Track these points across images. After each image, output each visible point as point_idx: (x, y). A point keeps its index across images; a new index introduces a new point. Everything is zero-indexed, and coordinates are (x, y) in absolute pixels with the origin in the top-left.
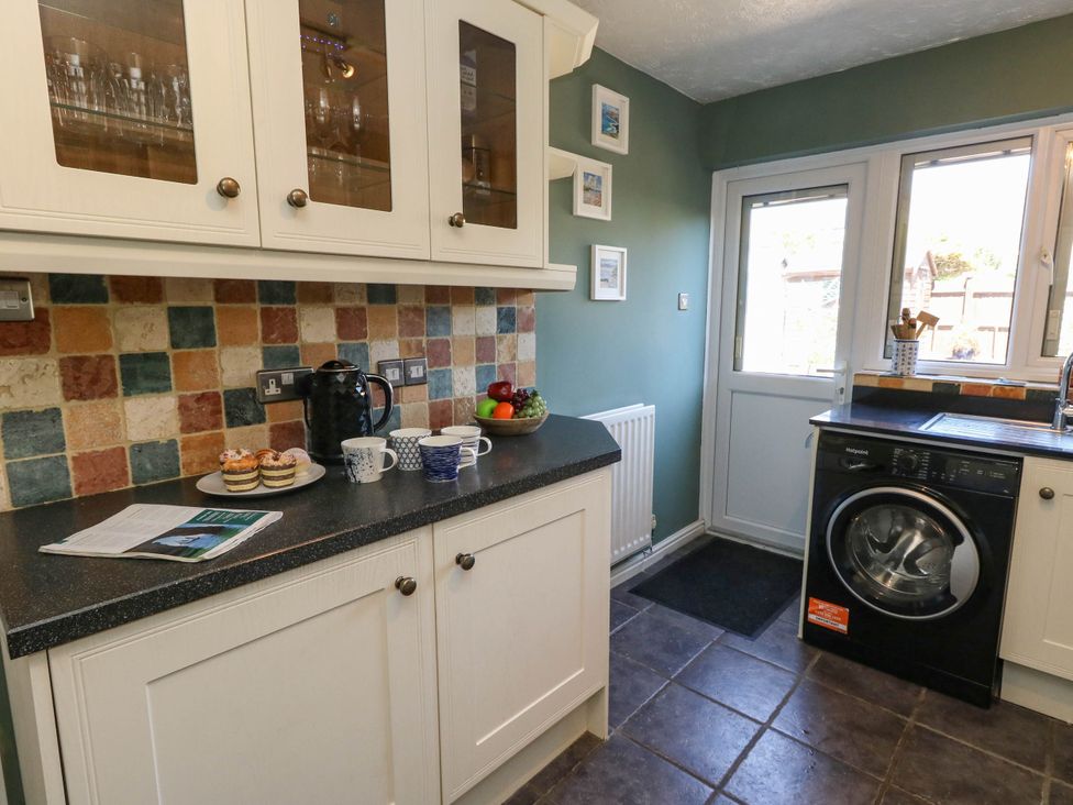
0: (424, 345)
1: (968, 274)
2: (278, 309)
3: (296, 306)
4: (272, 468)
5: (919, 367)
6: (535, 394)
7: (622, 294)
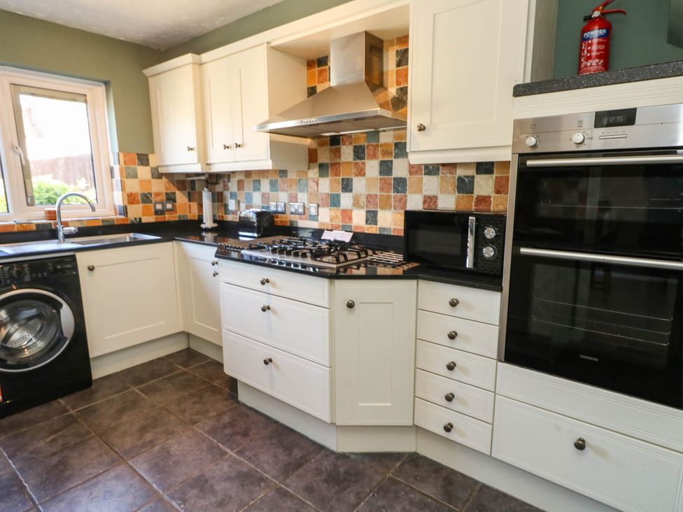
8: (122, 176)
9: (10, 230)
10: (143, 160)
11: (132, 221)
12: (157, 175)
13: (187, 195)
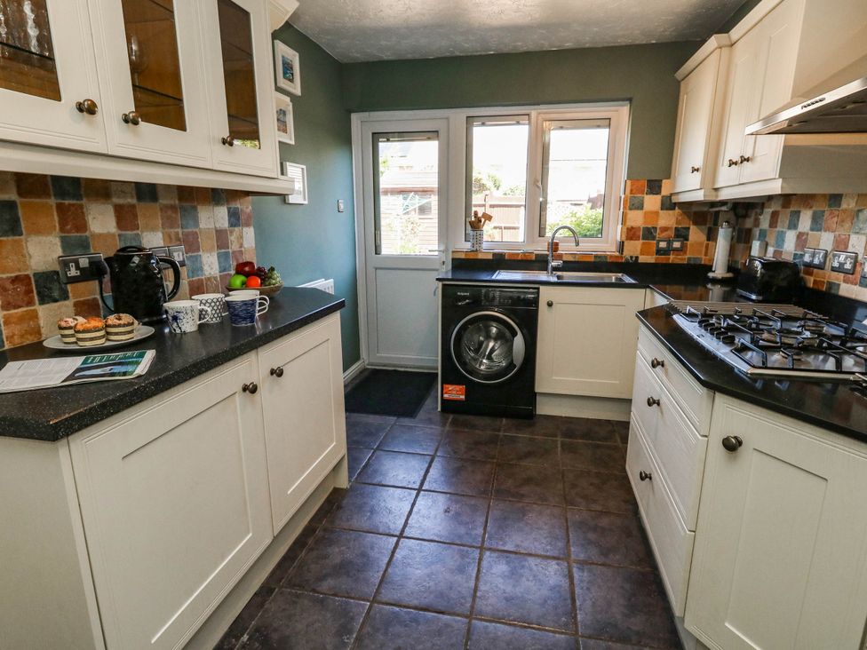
0: (180, 235)
1: (487, 192)
2: (70, 205)
3: (84, 201)
4: (115, 326)
5: (484, 246)
6: (272, 269)
7: (305, 200)
8: (624, 208)
9: (515, 258)
10: (654, 187)
11: (627, 259)
12: (668, 204)
13: (706, 231)
